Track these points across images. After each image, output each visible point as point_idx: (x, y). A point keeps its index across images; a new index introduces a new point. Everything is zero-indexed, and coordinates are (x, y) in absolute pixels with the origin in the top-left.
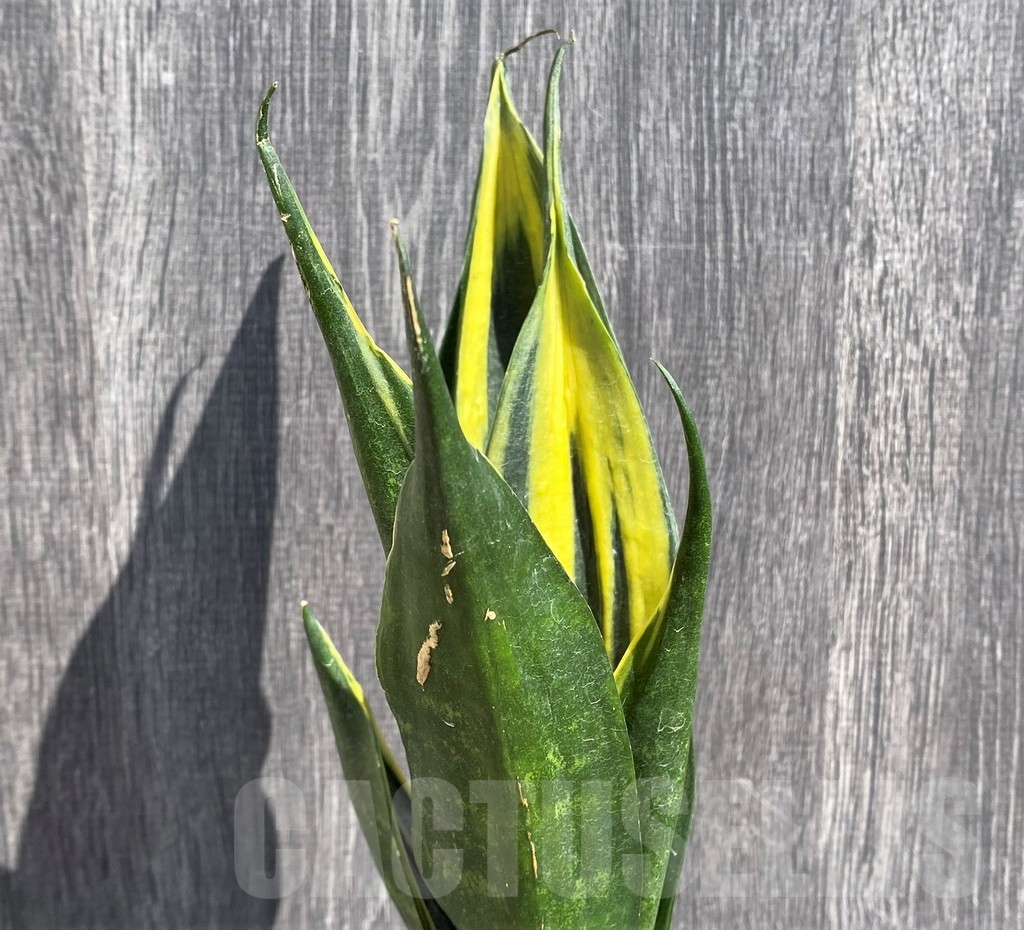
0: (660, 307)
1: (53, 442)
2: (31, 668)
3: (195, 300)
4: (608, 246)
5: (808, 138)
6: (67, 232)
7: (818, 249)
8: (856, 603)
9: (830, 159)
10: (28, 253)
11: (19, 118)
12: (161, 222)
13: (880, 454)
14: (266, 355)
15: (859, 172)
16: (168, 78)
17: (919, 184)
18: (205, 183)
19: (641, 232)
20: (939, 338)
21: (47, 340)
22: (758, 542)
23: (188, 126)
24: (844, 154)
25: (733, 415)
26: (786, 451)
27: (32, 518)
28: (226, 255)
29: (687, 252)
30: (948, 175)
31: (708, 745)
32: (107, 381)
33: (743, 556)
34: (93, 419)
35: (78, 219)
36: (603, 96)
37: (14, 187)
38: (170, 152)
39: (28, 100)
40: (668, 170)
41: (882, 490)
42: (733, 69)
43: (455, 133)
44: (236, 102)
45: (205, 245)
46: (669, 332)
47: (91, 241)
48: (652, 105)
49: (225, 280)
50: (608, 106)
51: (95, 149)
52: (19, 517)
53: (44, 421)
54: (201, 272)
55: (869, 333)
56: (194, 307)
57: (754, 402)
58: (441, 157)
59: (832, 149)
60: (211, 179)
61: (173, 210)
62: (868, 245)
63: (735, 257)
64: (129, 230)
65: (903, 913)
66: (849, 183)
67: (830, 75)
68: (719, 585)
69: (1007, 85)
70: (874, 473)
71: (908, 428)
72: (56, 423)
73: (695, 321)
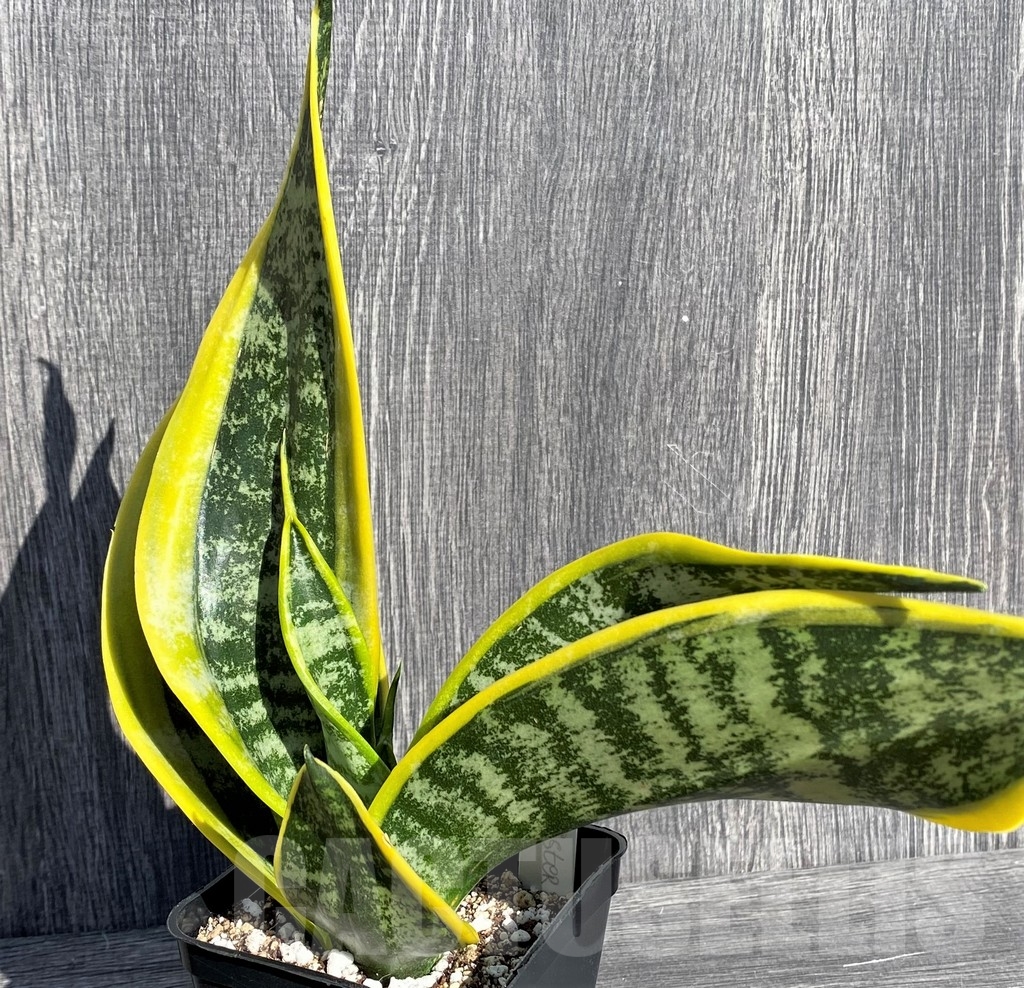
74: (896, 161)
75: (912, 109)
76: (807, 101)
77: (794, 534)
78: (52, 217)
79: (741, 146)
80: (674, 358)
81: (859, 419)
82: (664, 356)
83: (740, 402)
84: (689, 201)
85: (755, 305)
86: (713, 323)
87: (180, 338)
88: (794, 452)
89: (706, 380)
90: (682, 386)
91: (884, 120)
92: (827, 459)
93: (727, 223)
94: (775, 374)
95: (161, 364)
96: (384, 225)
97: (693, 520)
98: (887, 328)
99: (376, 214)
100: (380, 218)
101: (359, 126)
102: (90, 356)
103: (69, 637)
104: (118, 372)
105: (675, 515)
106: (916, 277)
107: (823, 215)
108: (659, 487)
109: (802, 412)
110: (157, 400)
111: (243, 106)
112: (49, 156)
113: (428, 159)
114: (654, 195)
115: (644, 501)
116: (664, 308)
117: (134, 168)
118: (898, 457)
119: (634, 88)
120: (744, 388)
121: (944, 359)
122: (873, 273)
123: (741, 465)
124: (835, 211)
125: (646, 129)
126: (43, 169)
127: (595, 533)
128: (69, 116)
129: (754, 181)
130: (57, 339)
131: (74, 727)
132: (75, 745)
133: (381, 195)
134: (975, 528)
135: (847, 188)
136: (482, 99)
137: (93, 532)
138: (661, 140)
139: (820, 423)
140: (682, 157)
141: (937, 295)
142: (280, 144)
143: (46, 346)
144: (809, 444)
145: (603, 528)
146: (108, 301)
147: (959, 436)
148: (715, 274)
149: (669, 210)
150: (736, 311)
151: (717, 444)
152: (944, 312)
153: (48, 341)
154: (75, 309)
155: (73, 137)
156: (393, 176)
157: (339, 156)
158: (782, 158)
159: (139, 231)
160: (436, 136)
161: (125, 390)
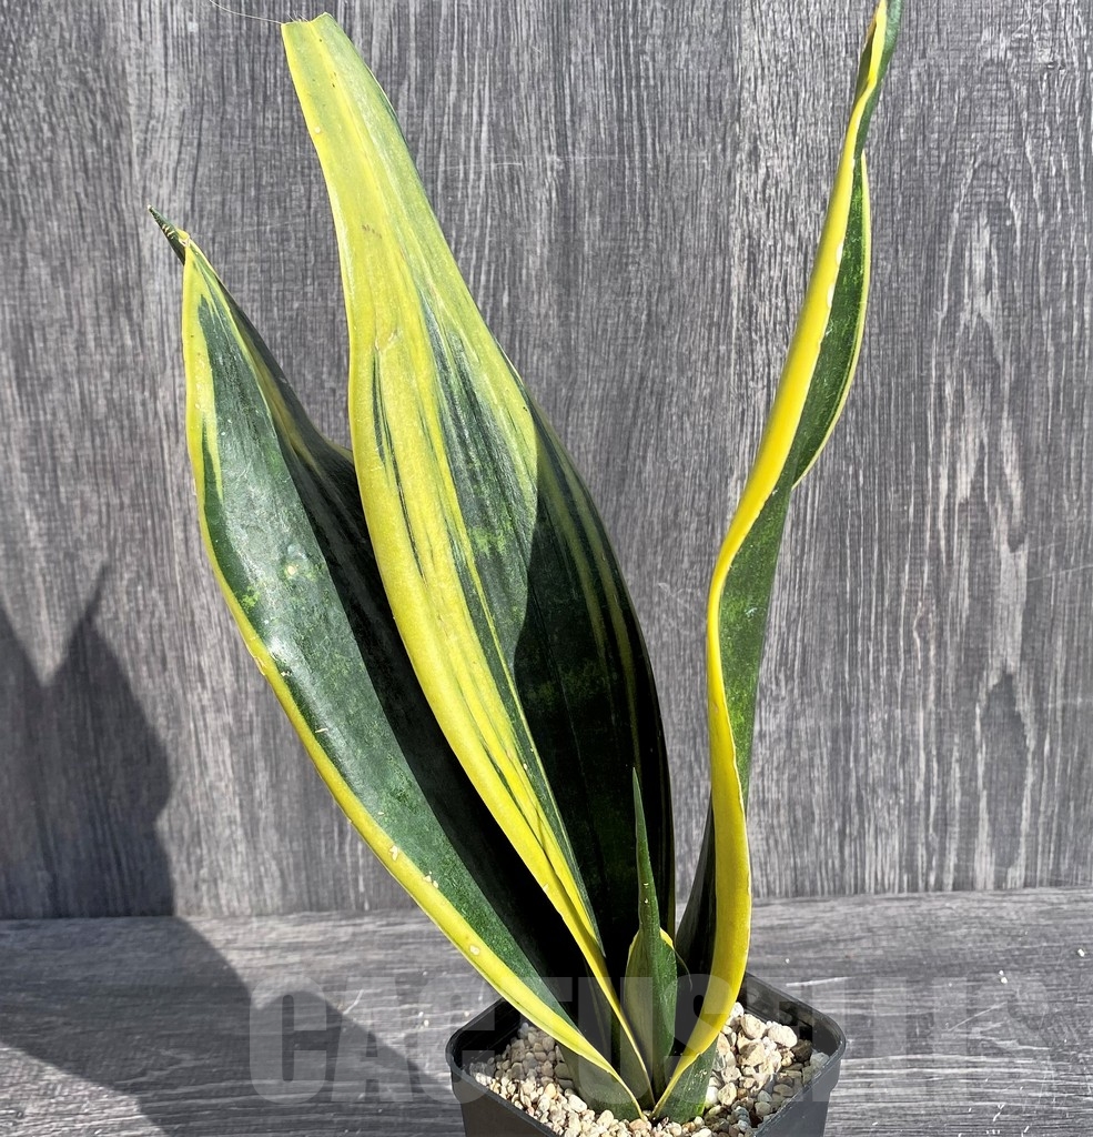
0: (591, 208)
1: (111, 325)
2: (100, 506)
3: (219, 207)
4: (548, 159)
5: (704, 67)
6: (116, 154)
7: (715, 157)
8: (748, 441)
9: (722, 84)
10: (86, 171)
11: (75, 61)
12: (191, 144)
13: (766, 323)
14: (278, 252)
15: (745, 94)
16: (193, 27)
17: (793, 103)
18: (225, 112)
19: (574, 146)
20: (811, 228)
21: (103, 241)
22: (672, 396)
23: (210, 65)
24: (733, 80)
25: (649, 294)
26: (692, 322)
27: (96, 386)
28: (243, 170)
29: (611, 162)
30: (816, 97)
31: (635, 557)
32: (152, 274)
33: (659, 407)
34: (142, 304)
35: (124, 143)
36: (541, 35)
37: (73, 118)
38: (196, 87)
39: (82, 48)
40: (594, 96)
41: (767, 351)
42: (644, 12)
43: (423, 67)
44: (248, 46)
45: (227, 162)
46: (598, 227)
47: (135, 160)
48: (580, 42)
49: (243, 191)
50: (545, 43)
51: (136, 86)
52: (86, 386)
53: (103, 307)
54: (224, 185)
55: (756, 226)
56: (219, 212)
57: (666, 283)
58: (413, 87)
59: (724, 77)
60: (229, 109)
61: (200, 134)
62: (754, 154)
63: (649, 166)
64: (166, 152)
65: (789, 687)
66: (738, 103)
67: (721, 16)
68: (641, 431)
69: (861, 22)
70: (761, 338)
71: (787, 301)
72: (113, 309)
73: (618, 219)
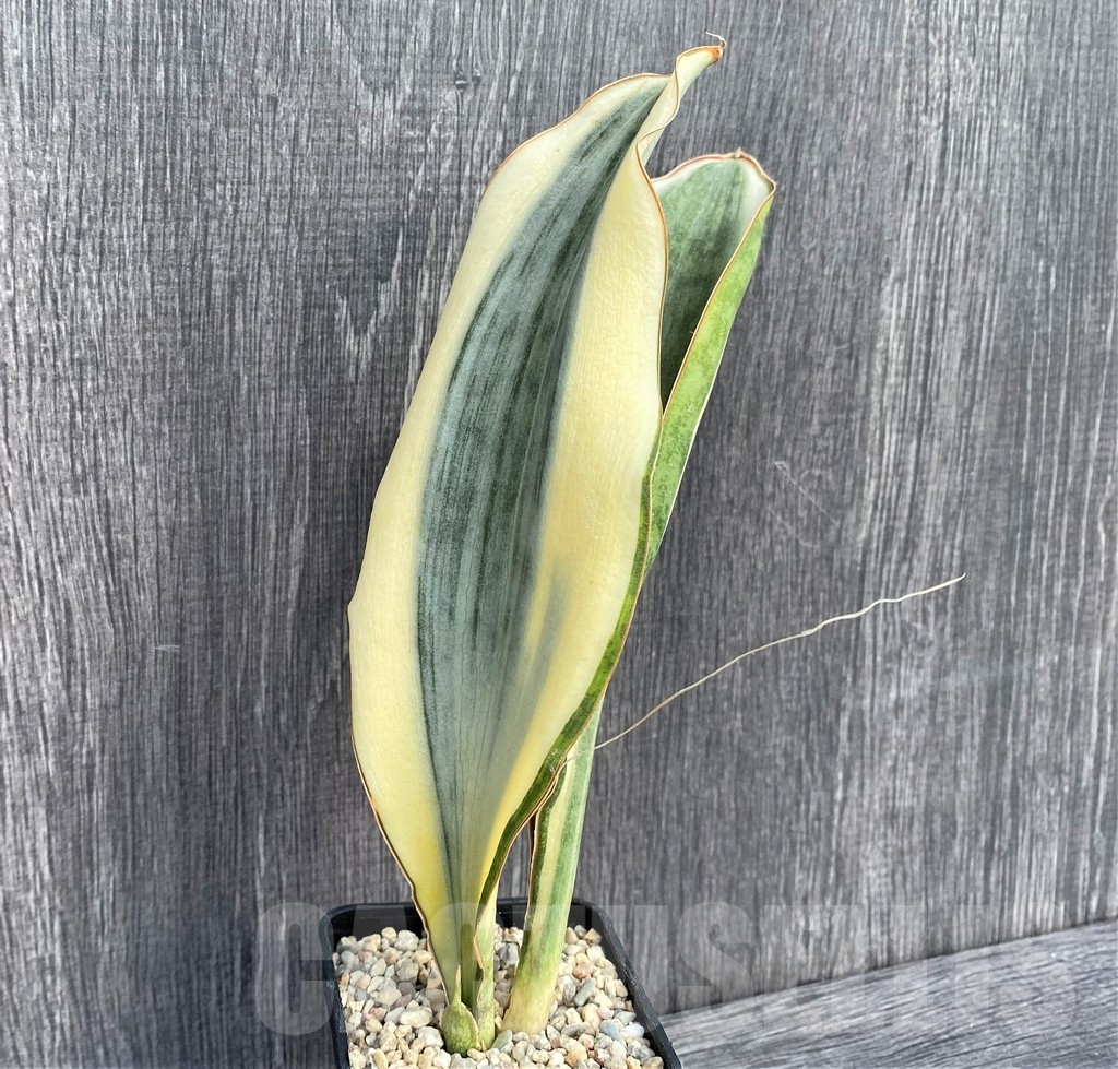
74: (1036, 120)
75: (1057, 58)
76: (948, 42)
77: (905, 567)
78: (26, 164)
79: (875, 94)
80: (788, 354)
81: (981, 428)
82: (777, 352)
83: (857, 407)
84: (816, 159)
85: (880, 290)
86: (833, 311)
87: (194, 333)
88: (911, 468)
89: (821, 382)
90: (794, 389)
91: (1027, 69)
92: (945, 476)
93: (855, 187)
94: (897, 374)
95: (168, 371)
96: (459, 183)
97: (798, 555)
98: (1016, 319)
99: (451, 169)
100: (456, 173)
101: (436, 52)
102: (72, 360)
103: (29, 749)
104: (110, 381)
105: (778, 549)
106: (1049, 258)
107: (957, 183)
108: (762, 515)
109: (922, 420)
110: (160, 419)
111: (290, 17)
112: (25, 77)
113: (518, 96)
114: (777, 152)
115: (744, 534)
116: (781, 292)
117: (142, 98)
118: (1019, 473)
119: (763, 16)
120: (862, 391)
121: (1071, 356)
122: (1006, 253)
123: (854, 485)
124: (970, 178)
125: (774, 67)
126: (17, 95)
127: (687, 575)
128: (55, 21)
129: (886, 138)
130: (28, 336)
131: (31, 873)
132: (31, 896)
133: (458, 143)
134: (1090, 554)
135: (984, 150)
136: (587, 21)
137: (67, 602)
138: (789, 83)
139: (940, 433)
140: (810, 105)
141: (1069, 280)
142: (335, 72)
143: (12, 346)
144: (927, 458)
145: (697, 568)
146: (100, 284)
147: (1081, 446)
148: (839, 250)
149: (794, 169)
150: (858, 298)
151: (830, 460)
152: (1074, 301)
153: (16, 340)
154: (54, 295)
155: (61, 50)
156: (474, 119)
157: (408, 90)
158: (917, 112)
159: (146, 186)
160: (530, 66)
161: (118, 406)
